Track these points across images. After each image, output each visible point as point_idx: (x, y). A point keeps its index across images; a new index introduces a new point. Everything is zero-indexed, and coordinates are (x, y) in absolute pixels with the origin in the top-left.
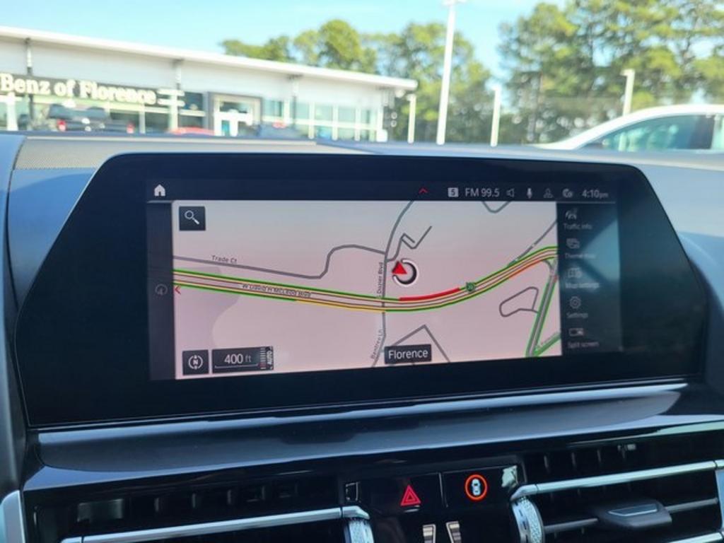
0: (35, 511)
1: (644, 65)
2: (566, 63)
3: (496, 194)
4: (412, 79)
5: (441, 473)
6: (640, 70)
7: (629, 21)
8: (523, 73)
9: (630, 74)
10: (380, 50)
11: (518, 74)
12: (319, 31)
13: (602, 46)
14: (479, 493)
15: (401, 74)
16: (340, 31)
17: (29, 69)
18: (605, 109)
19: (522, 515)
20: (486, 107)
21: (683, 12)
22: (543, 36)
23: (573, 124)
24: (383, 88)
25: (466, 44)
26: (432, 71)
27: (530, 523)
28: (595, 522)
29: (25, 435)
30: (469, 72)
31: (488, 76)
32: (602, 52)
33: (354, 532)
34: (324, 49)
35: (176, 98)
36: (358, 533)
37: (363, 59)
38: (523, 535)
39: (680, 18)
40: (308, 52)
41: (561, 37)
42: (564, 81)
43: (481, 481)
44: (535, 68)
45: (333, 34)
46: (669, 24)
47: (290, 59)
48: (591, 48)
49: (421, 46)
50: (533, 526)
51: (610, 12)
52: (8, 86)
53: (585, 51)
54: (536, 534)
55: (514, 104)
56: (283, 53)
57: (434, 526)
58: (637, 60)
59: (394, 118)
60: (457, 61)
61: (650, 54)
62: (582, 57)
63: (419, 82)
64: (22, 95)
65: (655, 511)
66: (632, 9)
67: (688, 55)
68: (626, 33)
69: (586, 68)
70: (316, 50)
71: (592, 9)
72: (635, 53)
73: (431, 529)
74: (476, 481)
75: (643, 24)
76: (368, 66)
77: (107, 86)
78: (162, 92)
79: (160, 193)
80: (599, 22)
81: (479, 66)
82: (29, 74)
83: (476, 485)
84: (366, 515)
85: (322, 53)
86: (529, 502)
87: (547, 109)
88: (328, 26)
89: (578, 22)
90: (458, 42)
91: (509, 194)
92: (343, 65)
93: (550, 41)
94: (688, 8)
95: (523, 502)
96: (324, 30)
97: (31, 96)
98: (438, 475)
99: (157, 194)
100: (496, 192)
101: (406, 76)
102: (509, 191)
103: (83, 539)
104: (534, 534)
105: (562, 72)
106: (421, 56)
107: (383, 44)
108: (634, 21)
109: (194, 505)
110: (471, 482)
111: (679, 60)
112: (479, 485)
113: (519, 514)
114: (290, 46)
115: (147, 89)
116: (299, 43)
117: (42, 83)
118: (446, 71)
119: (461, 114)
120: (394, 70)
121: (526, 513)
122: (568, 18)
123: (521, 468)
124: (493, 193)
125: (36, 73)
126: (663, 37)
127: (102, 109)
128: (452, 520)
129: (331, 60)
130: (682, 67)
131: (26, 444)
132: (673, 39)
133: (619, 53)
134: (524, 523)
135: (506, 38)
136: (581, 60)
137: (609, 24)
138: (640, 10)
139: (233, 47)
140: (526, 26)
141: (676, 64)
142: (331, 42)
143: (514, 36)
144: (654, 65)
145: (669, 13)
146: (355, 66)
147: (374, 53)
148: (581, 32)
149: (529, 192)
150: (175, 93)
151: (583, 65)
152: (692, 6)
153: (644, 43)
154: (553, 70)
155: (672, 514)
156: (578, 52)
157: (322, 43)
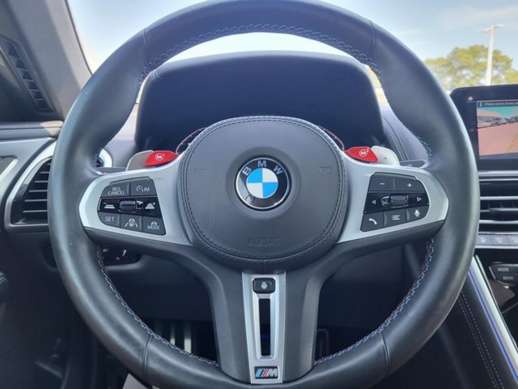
49: (465, 64)
60: (496, 72)
99: (469, 100)
106: (464, 72)
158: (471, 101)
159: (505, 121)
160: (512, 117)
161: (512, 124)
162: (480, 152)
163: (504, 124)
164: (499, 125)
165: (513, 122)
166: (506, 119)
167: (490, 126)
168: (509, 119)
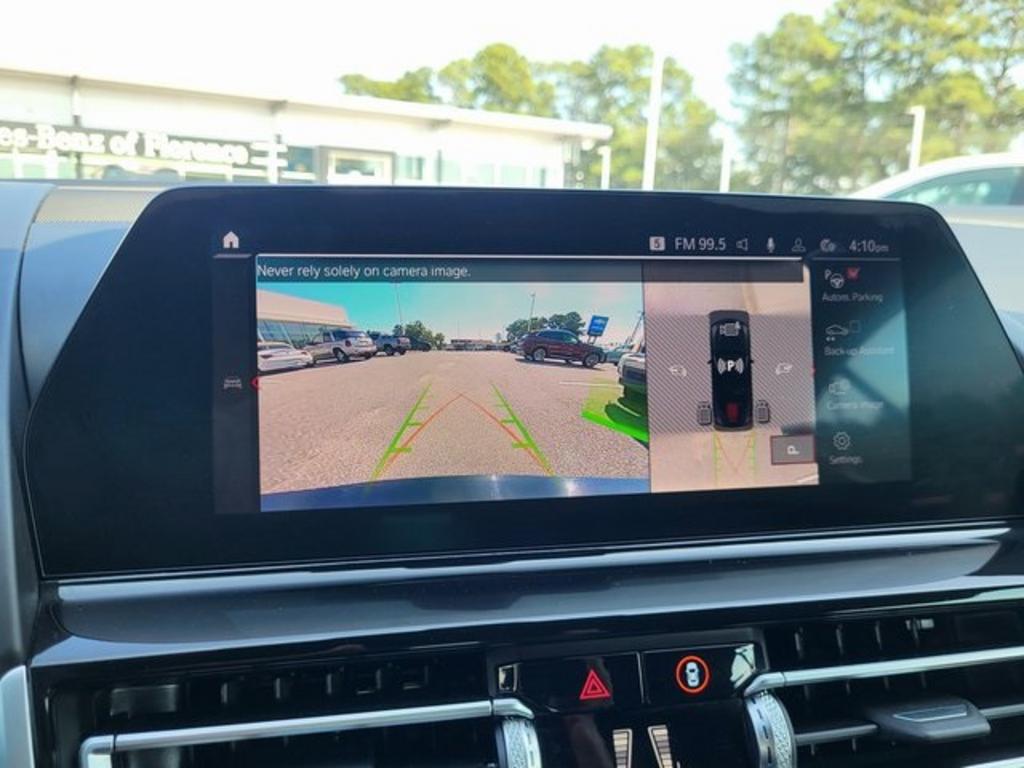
0: (47, 695)
1: (939, 99)
2: (826, 98)
3: (722, 246)
4: (605, 123)
5: (640, 652)
6: (934, 106)
7: (917, 35)
8: (765, 114)
9: (918, 112)
10: (559, 84)
11: (755, 115)
12: (475, 60)
13: (878, 74)
14: (696, 684)
15: (590, 118)
16: (504, 60)
17: (76, 119)
18: (883, 162)
19: (761, 717)
20: (711, 161)
21: (995, 21)
22: (792, 60)
23: (837, 184)
24: (563, 138)
25: (681, 73)
26: (633, 112)
27: (774, 729)
28: (873, 730)
29: (36, 589)
30: (686, 112)
31: (712, 118)
32: (878, 80)
33: (511, 737)
34: (482, 84)
35: (275, 155)
36: (517, 739)
37: (536, 98)
38: (763, 748)
39: (991, 30)
40: (460, 87)
41: (818, 61)
42: (823, 124)
43: (700, 666)
44: (781, 105)
45: (493, 63)
46: (976, 39)
47: (433, 99)
48: (862, 76)
49: (618, 77)
50: (777, 733)
51: (889, 24)
52: (47, 141)
53: (853, 81)
54: (783, 746)
55: (751, 156)
56: (424, 92)
57: (630, 731)
58: (929, 91)
59: (579, 178)
60: (668, 97)
61: (949, 83)
62: (849, 89)
63: (614, 127)
64: (66, 154)
65: (965, 714)
66: (921, 20)
67: (1004, 84)
68: (912, 55)
69: (855, 106)
70: (470, 85)
71: (862, 21)
72: (926, 82)
73: (625, 735)
74: (692, 666)
75: (938, 40)
76: (543, 105)
77: (181, 139)
78: (256, 147)
79: (231, 244)
80: (874, 39)
81: (701, 104)
82: (76, 126)
83: (692, 671)
84: (528, 712)
85: (478, 91)
86: (772, 699)
87: (798, 164)
88: (485, 52)
89: (843, 39)
90: (670, 71)
91: (740, 247)
92: (508, 106)
93: (802, 67)
94: (1002, 16)
95: (763, 698)
96: (481, 58)
97: (79, 155)
98: (635, 656)
99: (226, 245)
100: (720, 243)
101: (597, 120)
102: (740, 242)
103: (115, 739)
104: (780, 745)
105: (819, 111)
106: (617, 92)
107: (562, 75)
108: (924, 37)
109: (278, 695)
110: (684, 667)
111: (992, 92)
112: (697, 671)
113: (758, 716)
114: (434, 81)
115: (235, 143)
116: (446, 76)
117: (93, 137)
118: (652, 111)
119: (675, 173)
120: (581, 113)
121: (769, 714)
122: (828, 33)
123: (761, 649)
124: (717, 244)
125: (86, 123)
126: (966, 58)
127: (175, 172)
128: (656, 723)
129: (490, 100)
130: (996, 102)
131: (39, 602)
132: (981, 62)
133: (903, 83)
134: (764, 728)
135: (738, 64)
136: (847, 94)
137: (887, 41)
138: (932, 19)
139: (355, 84)
140: (766, 46)
141: (986, 97)
142: (492, 75)
143: (750, 61)
144: (953, 98)
145: (975, 23)
146: (524, 108)
147: (551, 87)
148: (848, 53)
149: (771, 243)
150: (274, 149)
151: (851, 100)
152: (1009, 14)
153: (940, 68)
154: (807, 108)
155: (992, 721)
156: (843, 81)
157: (479, 76)
158: (231, 250)
159: (369, 345)
160: (398, 328)
161: (397, 357)
162: (264, 479)
163: (368, 356)
164: (346, 359)
165: (402, 351)
166: (374, 336)
167: (309, 366)
168: (385, 337)
